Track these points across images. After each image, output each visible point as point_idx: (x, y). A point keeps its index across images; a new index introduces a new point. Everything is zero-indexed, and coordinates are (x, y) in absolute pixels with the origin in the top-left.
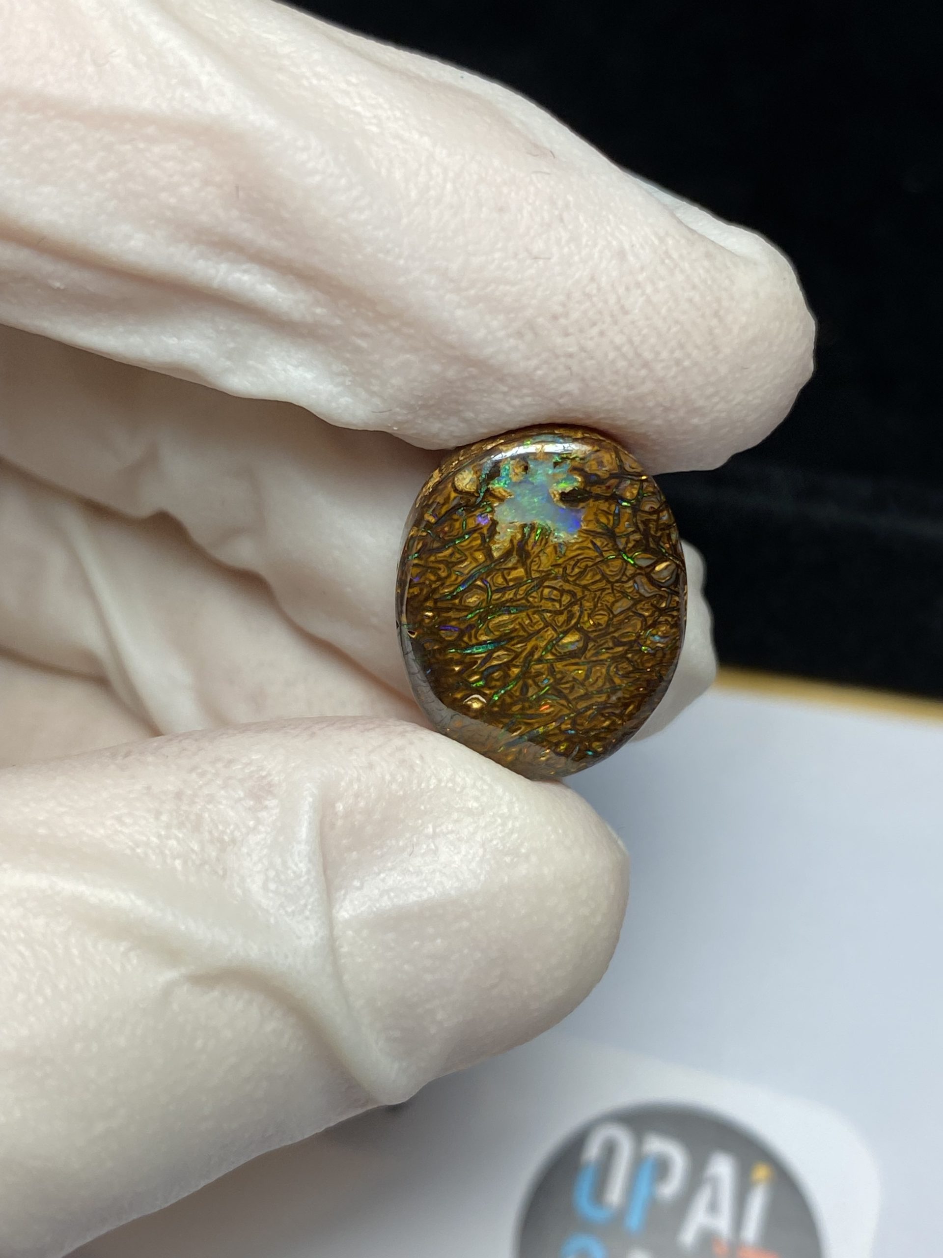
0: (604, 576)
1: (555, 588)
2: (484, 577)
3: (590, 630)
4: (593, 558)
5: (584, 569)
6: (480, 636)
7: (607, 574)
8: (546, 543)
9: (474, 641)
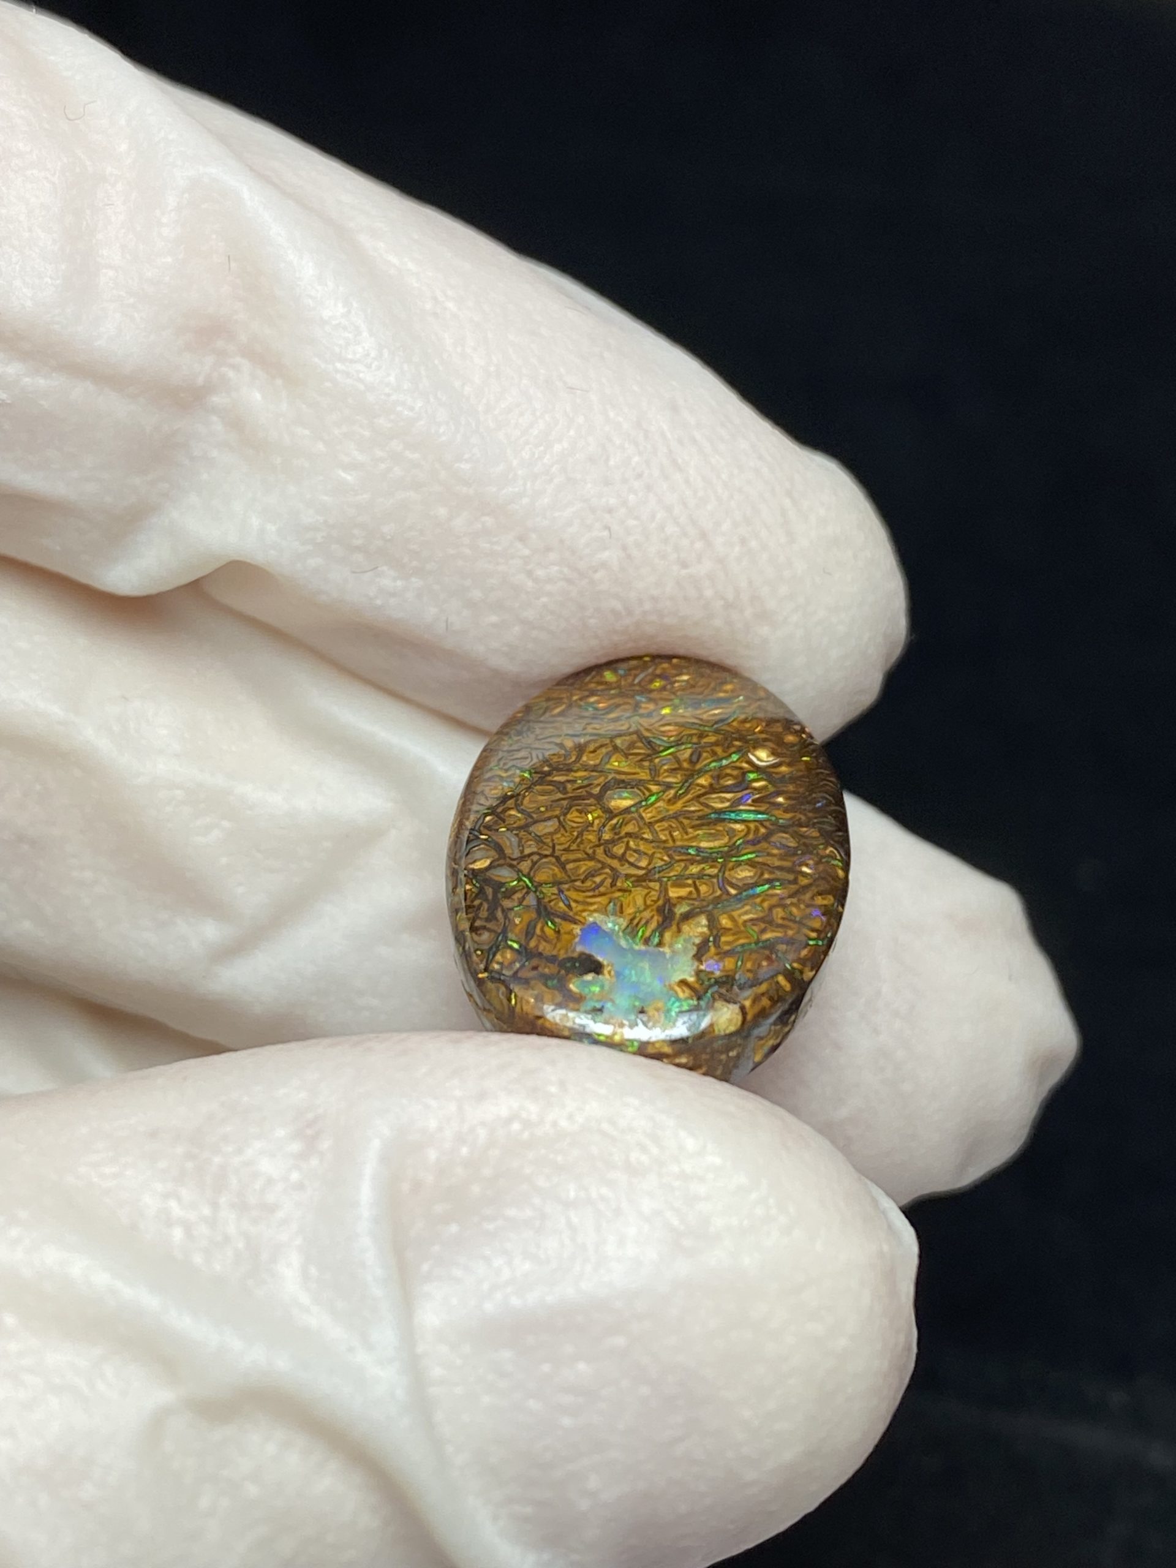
0: (563, 866)
1: (632, 864)
2: (725, 897)
3: (593, 807)
4: (572, 889)
5: (587, 879)
6: (742, 831)
7: (557, 866)
8: (632, 920)
9: (752, 826)
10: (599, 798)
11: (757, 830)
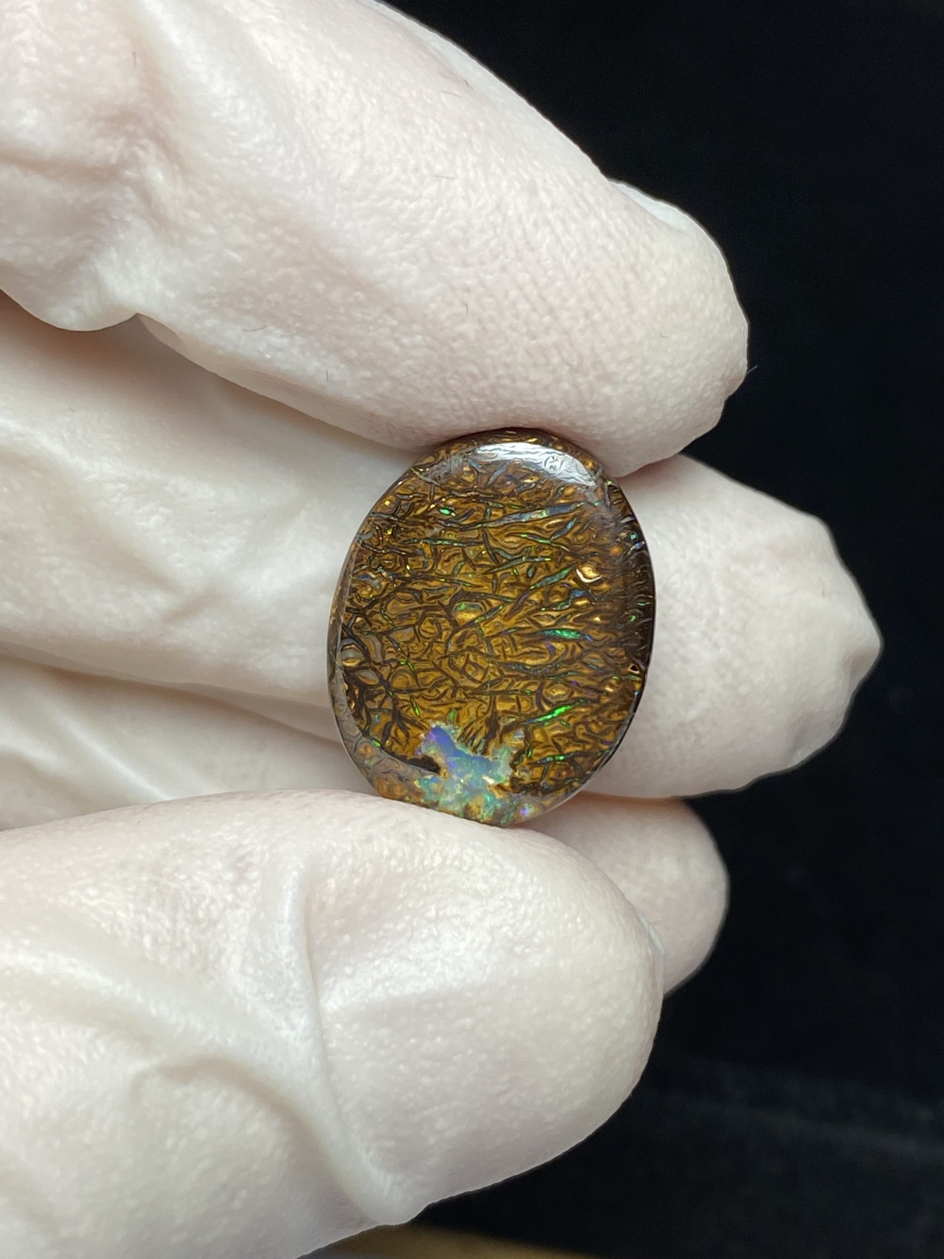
0: (414, 674)
1: (468, 676)
2: (540, 713)
3: (443, 619)
4: (421, 698)
5: (434, 688)
6: (562, 649)
7: (410, 675)
8: (465, 729)
9: (570, 645)
10: (449, 609)
11: (574, 648)
